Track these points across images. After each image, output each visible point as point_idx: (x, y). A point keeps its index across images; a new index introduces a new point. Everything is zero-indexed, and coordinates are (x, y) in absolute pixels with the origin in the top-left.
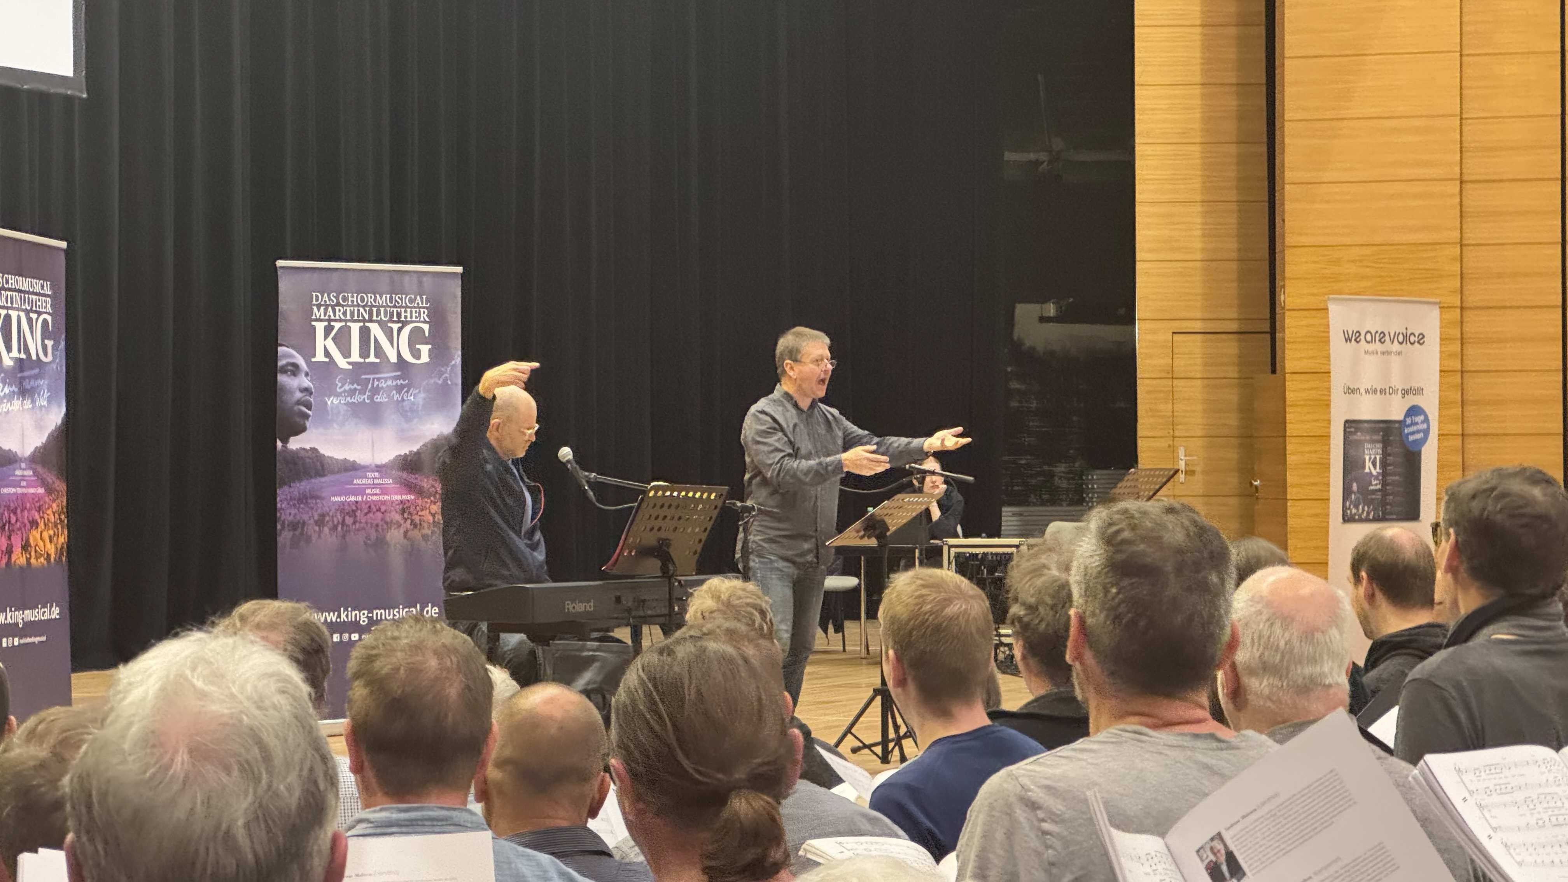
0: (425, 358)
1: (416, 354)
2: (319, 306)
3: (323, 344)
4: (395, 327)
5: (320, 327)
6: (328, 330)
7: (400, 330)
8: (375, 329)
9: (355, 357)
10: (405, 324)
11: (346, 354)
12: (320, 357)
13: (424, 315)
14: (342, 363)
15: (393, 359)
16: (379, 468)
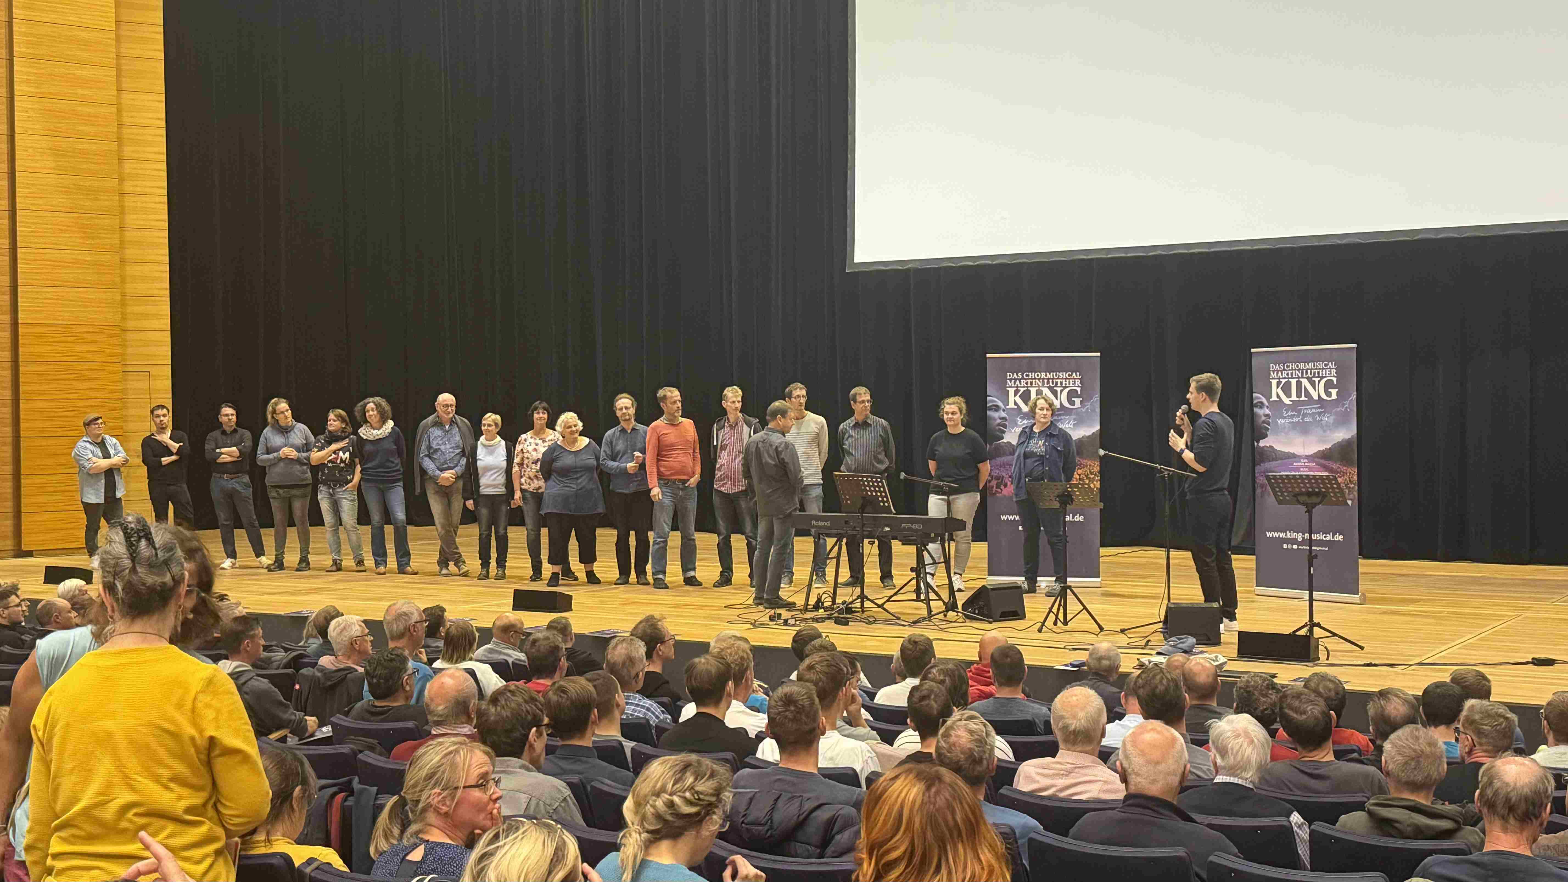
0: (1334, 396)
1: (1329, 394)
2: (1274, 372)
3: (1276, 392)
4: (1317, 380)
5: (1274, 382)
6: (1278, 384)
7: (1319, 382)
8: (1305, 382)
9: (1294, 397)
10: (1322, 378)
11: (1289, 395)
12: (1274, 398)
13: (1334, 372)
14: (1287, 401)
15: (1316, 397)
16: (1307, 457)
